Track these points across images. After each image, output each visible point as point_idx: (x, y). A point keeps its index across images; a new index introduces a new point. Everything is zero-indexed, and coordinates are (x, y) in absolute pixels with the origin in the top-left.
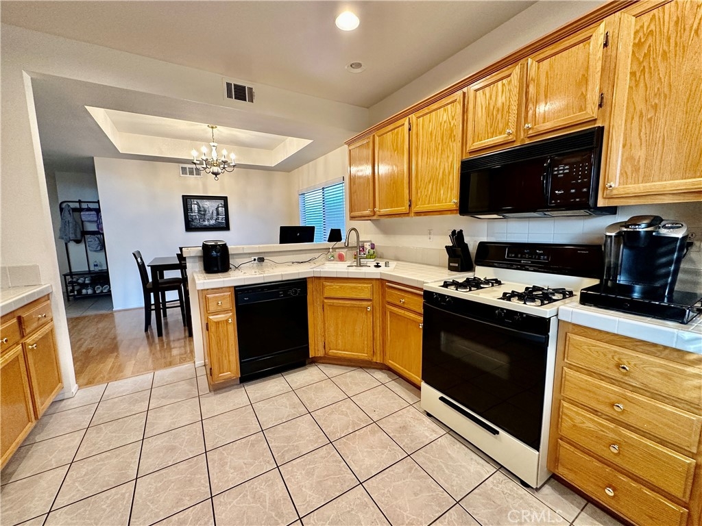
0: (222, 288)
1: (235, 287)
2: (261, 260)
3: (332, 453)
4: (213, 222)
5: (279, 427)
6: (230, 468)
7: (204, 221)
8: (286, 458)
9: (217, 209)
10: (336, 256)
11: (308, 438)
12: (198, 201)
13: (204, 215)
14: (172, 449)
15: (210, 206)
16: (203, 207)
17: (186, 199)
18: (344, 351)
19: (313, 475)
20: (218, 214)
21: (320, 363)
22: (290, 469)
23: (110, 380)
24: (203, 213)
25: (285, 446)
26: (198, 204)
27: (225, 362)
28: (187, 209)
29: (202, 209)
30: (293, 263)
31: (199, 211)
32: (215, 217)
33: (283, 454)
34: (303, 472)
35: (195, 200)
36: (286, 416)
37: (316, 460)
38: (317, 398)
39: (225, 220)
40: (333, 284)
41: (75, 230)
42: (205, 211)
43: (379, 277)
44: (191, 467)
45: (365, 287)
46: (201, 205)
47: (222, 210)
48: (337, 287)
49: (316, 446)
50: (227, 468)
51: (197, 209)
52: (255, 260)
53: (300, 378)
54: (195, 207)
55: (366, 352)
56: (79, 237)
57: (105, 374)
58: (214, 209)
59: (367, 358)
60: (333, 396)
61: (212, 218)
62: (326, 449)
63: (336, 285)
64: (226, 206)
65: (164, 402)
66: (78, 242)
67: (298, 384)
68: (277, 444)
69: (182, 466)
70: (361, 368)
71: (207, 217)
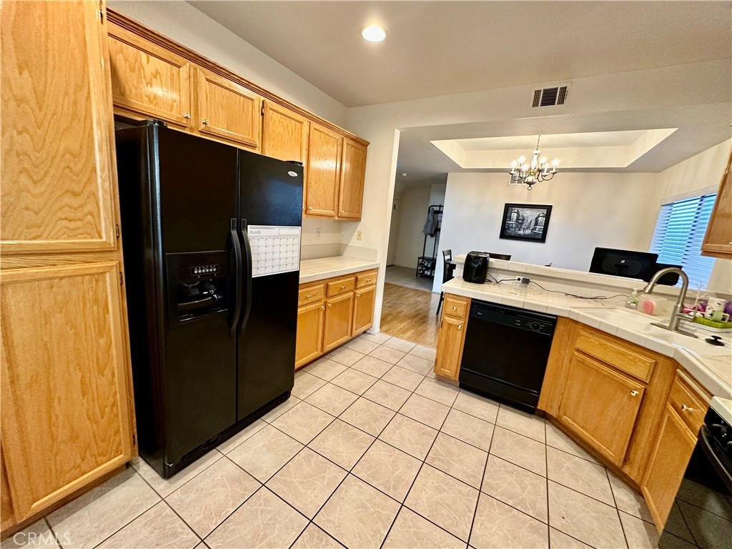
0: (461, 296)
1: (473, 299)
2: (526, 281)
3: (471, 498)
4: (528, 232)
5: (453, 440)
6: (400, 433)
7: (520, 230)
8: (434, 463)
9: (537, 219)
10: (641, 304)
11: (465, 468)
12: (519, 209)
13: (522, 224)
14: (386, 395)
15: (530, 215)
16: (522, 216)
17: (508, 207)
18: (582, 428)
19: (440, 494)
20: (536, 224)
21: (552, 422)
22: (430, 472)
23: (395, 335)
24: (520, 221)
25: (442, 455)
26: (518, 213)
27: (448, 362)
28: (506, 216)
29: (521, 218)
30: (567, 294)
31: (518, 219)
32: (532, 227)
33: (435, 459)
34: (435, 484)
35: (516, 209)
36: (466, 437)
37: (453, 487)
38: (510, 449)
39: (543, 231)
40: (591, 336)
41: (432, 228)
42: (523, 220)
43: (671, 356)
44: (384, 413)
45: (640, 360)
46: (521, 214)
47: (542, 220)
48: (597, 343)
49: (465, 480)
50: (397, 432)
51: (515, 218)
52: (519, 279)
53: (513, 419)
54: (514, 216)
55: (613, 449)
56: (433, 232)
57: (396, 330)
58: (534, 218)
59: (611, 459)
60: (529, 461)
61: (528, 228)
62: (470, 490)
63: (595, 340)
64: (548, 217)
65: (406, 366)
66: (432, 236)
67: (506, 423)
68: (438, 449)
69: (381, 409)
70: (605, 467)
71: (523, 226)
